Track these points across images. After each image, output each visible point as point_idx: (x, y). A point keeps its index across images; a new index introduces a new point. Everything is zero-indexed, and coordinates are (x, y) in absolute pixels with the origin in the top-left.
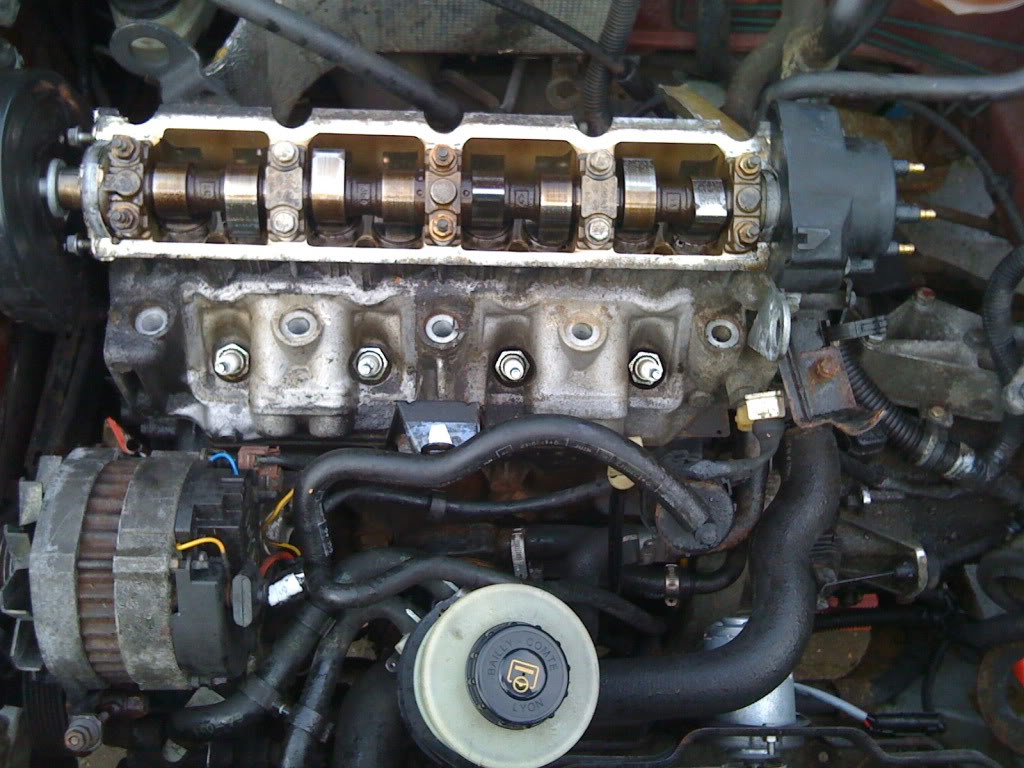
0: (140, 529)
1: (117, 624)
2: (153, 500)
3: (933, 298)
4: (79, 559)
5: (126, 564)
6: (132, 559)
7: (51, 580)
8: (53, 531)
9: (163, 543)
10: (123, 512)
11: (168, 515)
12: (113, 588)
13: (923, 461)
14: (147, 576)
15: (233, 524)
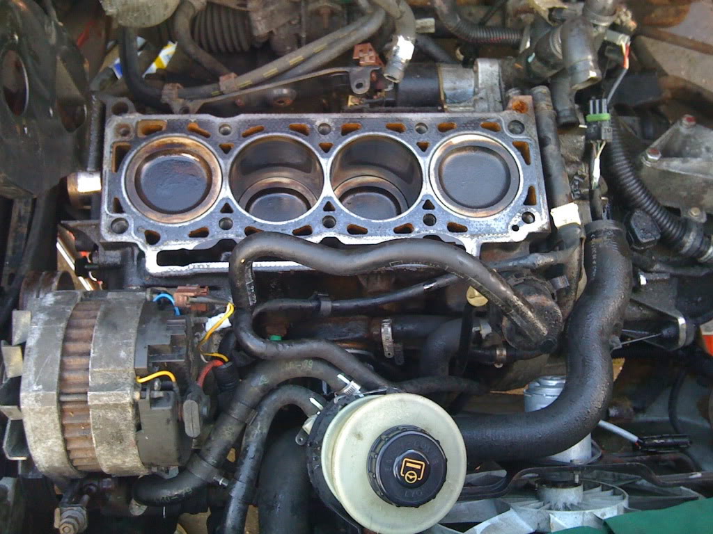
0: (107, 369)
1: (94, 442)
2: (114, 342)
3: (693, 123)
4: (60, 394)
5: (97, 398)
6: (103, 393)
7: (39, 412)
8: (36, 373)
9: (126, 379)
10: (92, 355)
11: (128, 356)
12: (89, 415)
13: (685, 250)
14: (116, 406)
15: (180, 357)
